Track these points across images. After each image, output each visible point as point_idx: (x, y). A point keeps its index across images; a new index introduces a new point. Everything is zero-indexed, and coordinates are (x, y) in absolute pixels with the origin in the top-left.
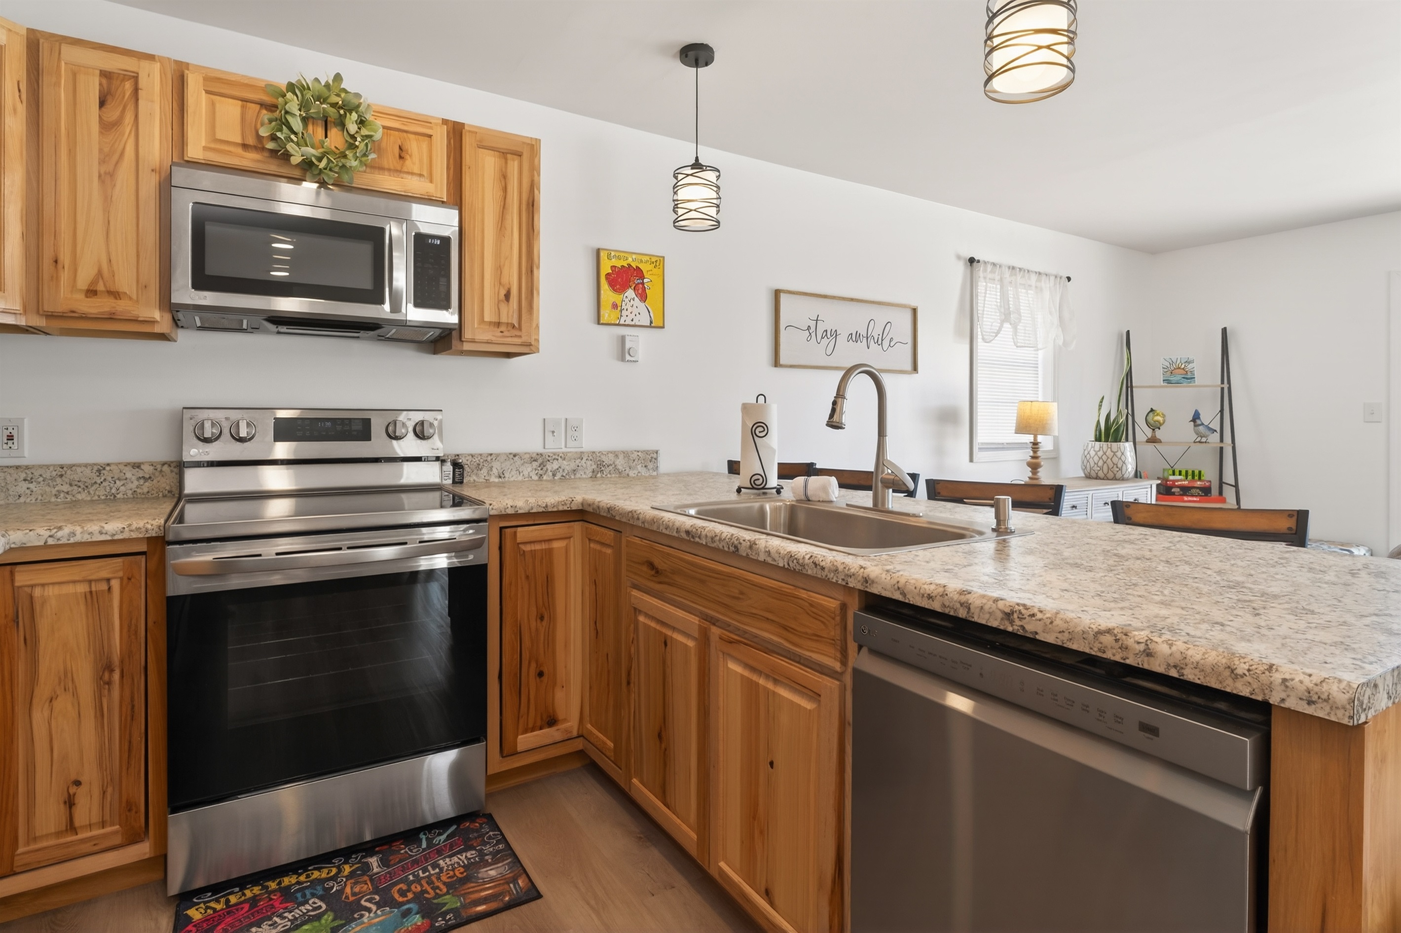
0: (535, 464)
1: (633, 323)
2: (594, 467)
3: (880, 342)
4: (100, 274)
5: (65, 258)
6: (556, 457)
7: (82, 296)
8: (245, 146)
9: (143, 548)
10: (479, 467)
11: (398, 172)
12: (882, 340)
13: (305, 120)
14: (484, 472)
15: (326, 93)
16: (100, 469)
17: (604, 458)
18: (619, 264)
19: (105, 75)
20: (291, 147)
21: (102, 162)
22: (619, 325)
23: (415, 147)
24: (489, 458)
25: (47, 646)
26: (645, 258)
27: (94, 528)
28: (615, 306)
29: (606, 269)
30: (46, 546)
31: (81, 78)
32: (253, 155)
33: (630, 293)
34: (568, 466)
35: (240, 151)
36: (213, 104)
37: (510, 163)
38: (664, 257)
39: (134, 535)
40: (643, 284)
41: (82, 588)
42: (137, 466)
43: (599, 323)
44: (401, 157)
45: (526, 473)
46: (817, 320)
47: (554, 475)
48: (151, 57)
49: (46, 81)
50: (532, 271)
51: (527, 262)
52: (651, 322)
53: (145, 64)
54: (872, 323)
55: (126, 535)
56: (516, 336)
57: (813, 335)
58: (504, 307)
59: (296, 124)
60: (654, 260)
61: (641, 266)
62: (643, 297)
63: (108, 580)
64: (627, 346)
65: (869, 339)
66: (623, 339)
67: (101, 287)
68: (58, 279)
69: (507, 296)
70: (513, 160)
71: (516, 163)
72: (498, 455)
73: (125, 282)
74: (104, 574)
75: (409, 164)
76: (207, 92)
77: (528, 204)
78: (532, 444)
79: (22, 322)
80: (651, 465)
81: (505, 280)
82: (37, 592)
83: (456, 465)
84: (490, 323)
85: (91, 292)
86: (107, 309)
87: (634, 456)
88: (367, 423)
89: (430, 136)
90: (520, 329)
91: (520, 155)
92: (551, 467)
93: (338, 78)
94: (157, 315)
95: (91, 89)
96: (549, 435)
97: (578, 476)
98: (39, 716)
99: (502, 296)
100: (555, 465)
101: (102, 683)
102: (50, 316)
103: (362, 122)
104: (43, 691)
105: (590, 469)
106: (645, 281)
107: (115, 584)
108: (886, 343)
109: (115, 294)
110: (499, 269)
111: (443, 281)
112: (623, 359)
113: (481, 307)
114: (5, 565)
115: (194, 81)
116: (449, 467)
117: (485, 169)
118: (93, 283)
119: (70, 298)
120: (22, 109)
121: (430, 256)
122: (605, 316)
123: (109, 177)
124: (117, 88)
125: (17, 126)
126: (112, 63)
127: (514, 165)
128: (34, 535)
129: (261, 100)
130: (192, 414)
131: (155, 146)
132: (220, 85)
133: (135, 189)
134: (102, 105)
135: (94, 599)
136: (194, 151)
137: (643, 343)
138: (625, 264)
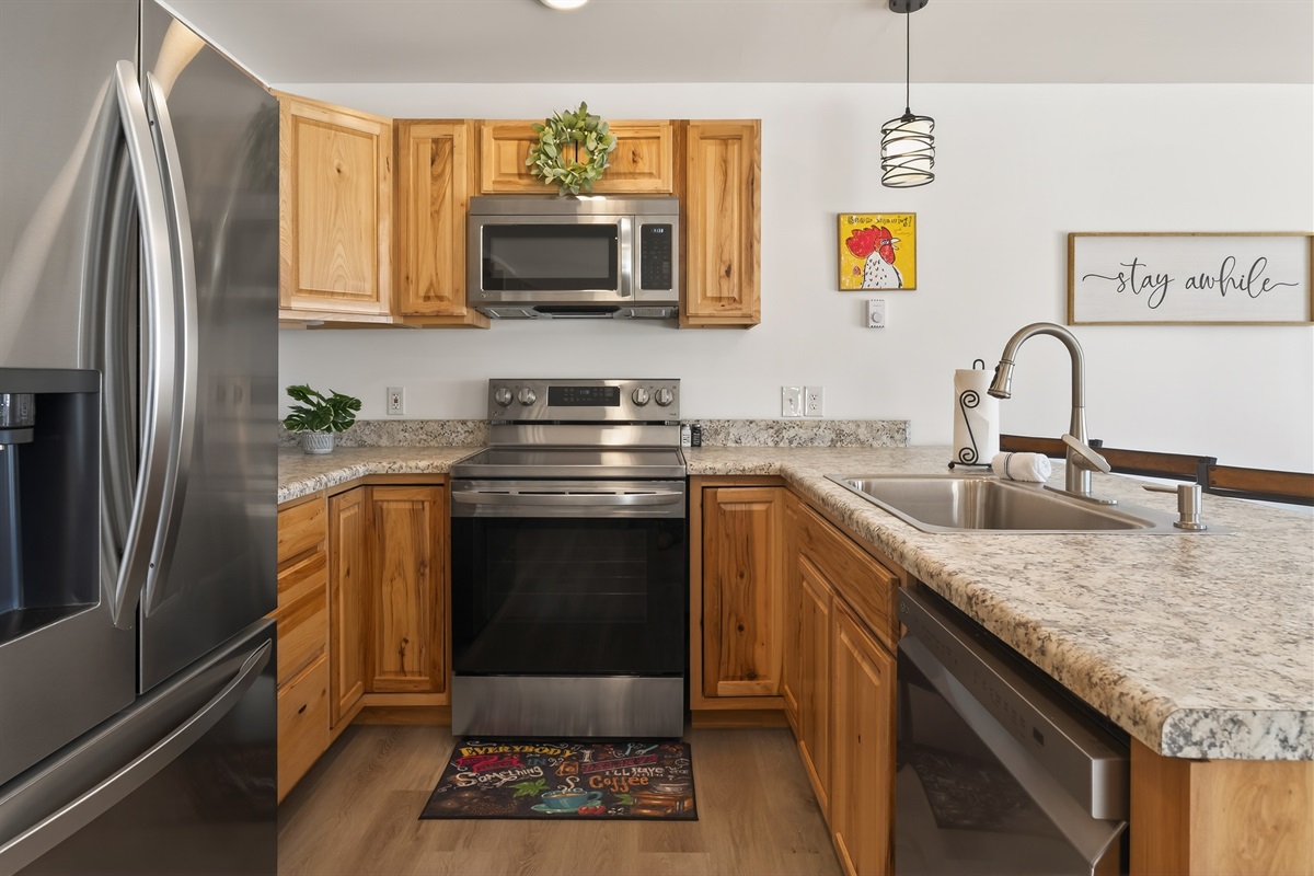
0: (771, 432)
1: (878, 287)
2: (833, 436)
3: (1245, 285)
4: (431, 284)
5: (412, 276)
6: (793, 424)
7: (421, 301)
8: (520, 175)
9: (441, 481)
10: (717, 432)
11: (633, 175)
12: (1249, 283)
13: (560, 147)
14: (722, 436)
15: (574, 120)
17: (843, 427)
18: (861, 227)
19: (435, 141)
20: (547, 171)
21: (433, 204)
22: (862, 290)
23: (645, 150)
24: (726, 425)
25: (389, 544)
26: (892, 218)
27: (412, 464)
28: (857, 271)
29: (847, 233)
30: (387, 475)
31: (421, 146)
32: (525, 181)
33: (875, 256)
34: (804, 434)
35: (516, 179)
36: (499, 147)
37: (730, 147)
38: (915, 214)
39: (436, 471)
40: (890, 244)
41: (408, 506)
43: (840, 290)
44: (634, 161)
45: (762, 440)
46: (1134, 265)
47: (791, 442)
48: (461, 122)
49: (403, 152)
50: (751, 246)
51: (747, 238)
52: (900, 285)
53: (457, 127)
54: (1231, 261)
55: (430, 471)
56: (736, 309)
57: (1128, 284)
58: (725, 283)
59: (552, 151)
60: (902, 217)
61: (887, 226)
62: (890, 258)
63: (423, 502)
64: (871, 312)
65: (1224, 284)
66: (866, 305)
67: (432, 294)
68: (409, 289)
69: (728, 273)
70: (734, 144)
71: (736, 146)
72: (735, 421)
73: (447, 291)
74: (420, 498)
75: (643, 166)
76: (495, 139)
77: (748, 183)
78: (770, 412)
79: (390, 320)
80: (897, 436)
81: (726, 257)
82: (385, 505)
83: (695, 430)
84: (713, 298)
85: (427, 298)
86: (435, 309)
87: (879, 425)
88: (617, 391)
89: (659, 138)
90: (741, 302)
91: (739, 138)
92: (786, 434)
93: (584, 106)
94: (464, 311)
95: (426, 151)
96: (786, 403)
97: (816, 444)
98: (386, 589)
99: (723, 272)
100: (792, 433)
101: (420, 574)
102: (406, 316)
103: (600, 139)
104: (387, 574)
105: (828, 439)
106: (893, 241)
107: (427, 505)
108: (1256, 287)
109: (441, 298)
110: (720, 248)
111: (666, 263)
112: (867, 325)
113: (703, 282)
114: (368, 485)
115: (487, 132)
116: (687, 432)
117: (706, 156)
118: (428, 290)
119: (414, 303)
120: (390, 176)
121: (655, 243)
122: (847, 282)
123: (436, 214)
124: (441, 149)
125: (386, 188)
126: (439, 132)
127: (734, 149)
128: (381, 466)
129: (530, 137)
130: (495, 385)
131: (461, 186)
132: (504, 132)
133: (451, 221)
134: (432, 163)
135: (415, 515)
136: (487, 187)
137: (889, 307)
138: (869, 226)
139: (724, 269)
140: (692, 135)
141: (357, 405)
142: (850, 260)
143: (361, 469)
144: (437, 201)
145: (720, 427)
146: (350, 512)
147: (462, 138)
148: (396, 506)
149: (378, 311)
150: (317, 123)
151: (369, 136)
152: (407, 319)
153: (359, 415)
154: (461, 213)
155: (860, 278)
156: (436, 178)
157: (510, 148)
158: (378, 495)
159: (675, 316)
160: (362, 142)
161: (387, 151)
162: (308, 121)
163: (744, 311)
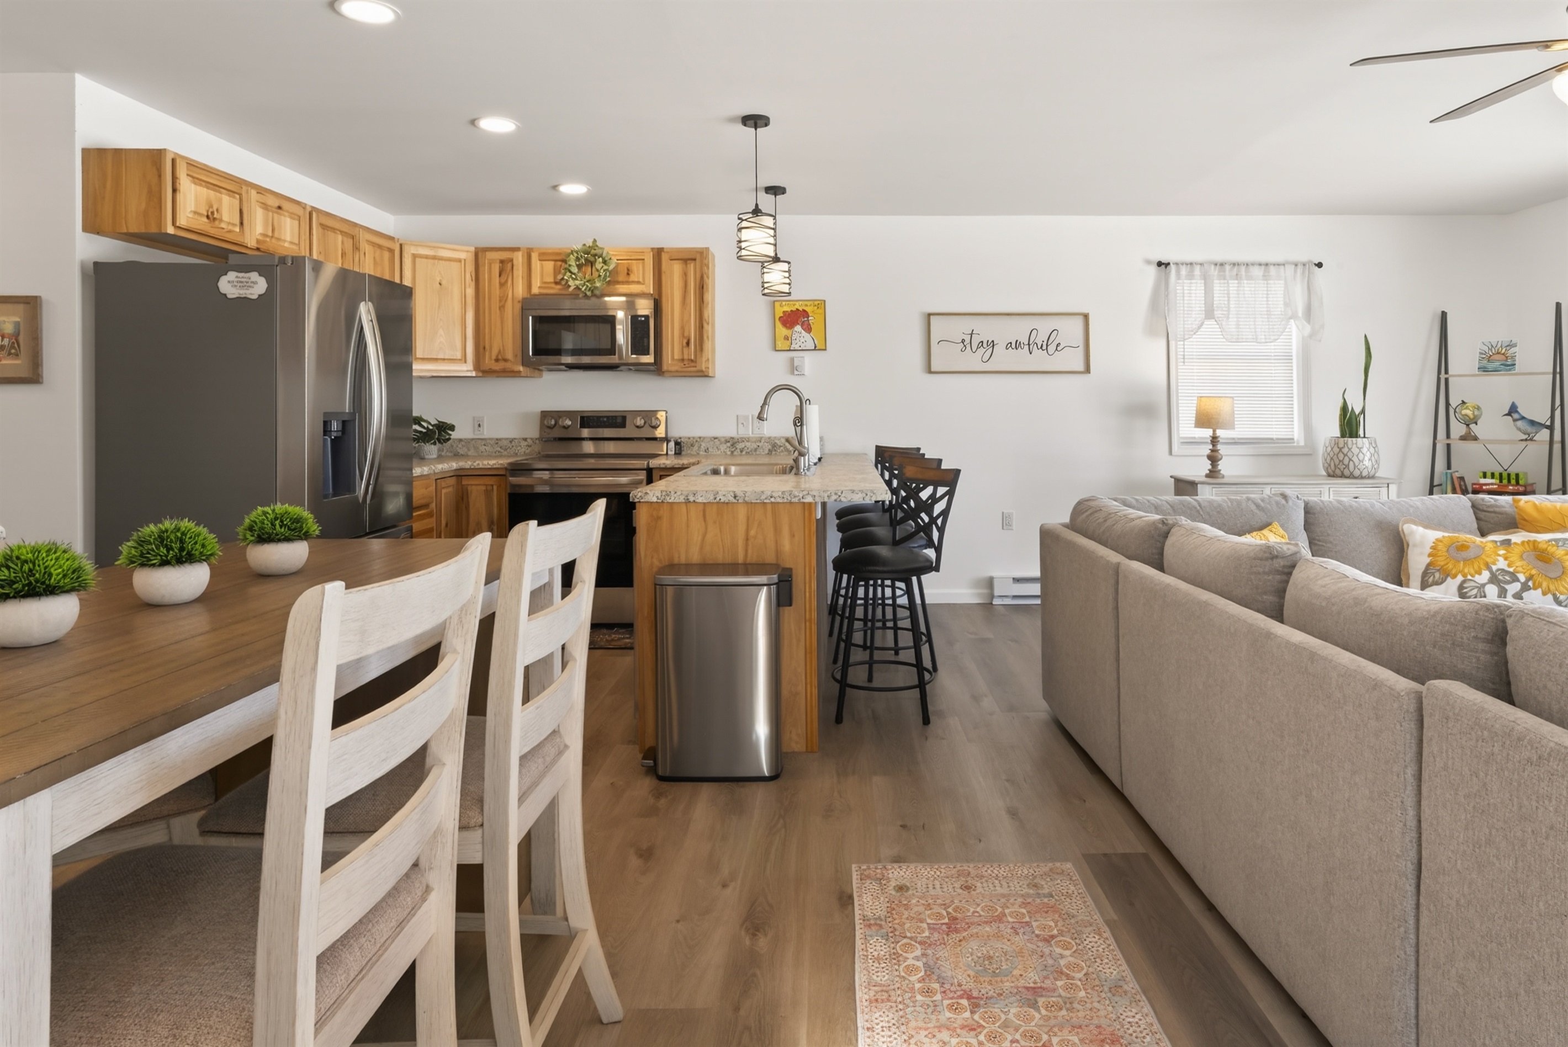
0: (729, 444)
1: (800, 348)
2: (770, 447)
3: (1044, 347)
4: (500, 352)
5: (487, 347)
6: (743, 440)
7: (493, 362)
8: (556, 283)
9: (503, 473)
10: (692, 445)
11: (628, 283)
12: (1047, 346)
13: (579, 267)
15: (589, 250)
16: (511, 441)
17: (776, 441)
18: (790, 309)
19: (502, 262)
20: (571, 283)
21: (500, 301)
22: (790, 350)
23: (637, 268)
24: (699, 440)
25: (472, 511)
26: (809, 303)
27: (485, 462)
28: (786, 338)
29: (779, 313)
30: (470, 469)
31: (493, 265)
32: (559, 287)
33: (798, 328)
35: (553, 285)
36: (542, 265)
37: (688, 265)
38: (825, 301)
39: (499, 466)
40: (808, 320)
41: (484, 488)
42: (525, 440)
43: (775, 350)
44: (628, 274)
45: (723, 450)
46: (971, 334)
47: (741, 452)
48: (518, 249)
49: (481, 269)
50: (702, 327)
51: (699, 323)
52: (815, 347)
53: (516, 253)
54: (1034, 332)
55: (497, 466)
56: (693, 367)
57: (968, 346)
58: (686, 351)
59: (575, 270)
60: (816, 303)
61: (806, 309)
62: (808, 329)
63: (492, 485)
64: (795, 365)
65: (1031, 347)
66: (792, 360)
67: (500, 357)
68: (485, 354)
70: (690, 264)
71: (692, 265)
72: (704, 438)
73: (509, 355)
74: (491, 483)
75: (633, 277)
76: (540, 260)
77: (699, 288)
78: (729, 430)
79: (474, 374)
81: (686, 334)
82: (469, 488)
83: (677, 443)
84: (679, 360)
85: (497, 360)
86: (503, 367)
88: (624, 418)
89: (644, 259)
90: (696, 362)
91: (695, 260)
92: (740, 446)
93: (595, 241)
94: (521, 368)
95: (496, 268)
96: (740, 426)
97: (758, 453)
99: (685, 344)
100: (742, 445)
102: (484, 372)
103: (605, 262)
106: (810, 318)
107: (495, 487)
108: (1052, 348)
109: (506, 360)
111: (645, 340)
112: (792, 373)
113: (672, 351)
114: (460, 475)
115: (535, 256)
116: (672, 444)
117: (674, 272)
118: (497, 356)
119: (489, 363)
120: (473, 284)
121: (639, 327)
122: (780, 345)
123: (502, 308)
124: (506, 266)
125: (470, 292)
126: (505, 255)
127: (691, 266)
128: (467, 464)
129: (561, 259)
130: (545, 415)
131: (519, 290)
132: (544, 256)
133: (512, 312)
134: (500, 276)
135: (488, 493)
136: (535, 290)
137: (809, 361)
138: (794, 309)
139: (685, 341)
140: (665, 257)
141: (452, 428)
142: (782, 331)
143: (454, 465)
144: (503, 299)
145: (694, 442)
146: (447, 491)
147: (519, 258)
148: (476, 490)
149: (467, 369)
150: (427, 257)
151: (460, 261)
152: (484, 371)
153: (454, 435)
154: (518, 306)
155: (788, 343)
156: (502, 285)
157: (549, 266)
158: (465, 481)
159: (657, 369)
160: (455, 265)
161: (470, 268)
162: (421, 256)
163: (698, 368)
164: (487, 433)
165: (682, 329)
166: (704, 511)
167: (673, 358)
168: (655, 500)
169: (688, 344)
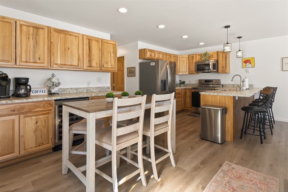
0: (232, 86)
1: (249, 67)
5: (190, 70)
8: (200, 59)
9: (191, 89)
10: (225, 86)
11: (212, 58)
13: (204, 56)
16: (194, 84)
18: (246, 60)
19: (192, 57)
20: (202, 59)
23: (214, 55)
26: (250, 58)
27: (189, 87)
29: (244, 61)
33: (248, 63)
38: (254, 57)
42: (196, 84)
44: (212, 56)
48: (195, 54)
50: (226, 64)
52: (252, 67)
58: (223, 69)
60: (252, 58)
61: (250, 59)
62: (250, 63)
66: (247, 70)
72: (228, 84)
73: (193, 71)
80: (251, 87)
83: (222, 85)
84: (222, 71)
85: (191, 72)
88: (212, 81)
89: (215, 53)
93: (207, 52)
94: (195, 73)
95: (191, 57)
96: (235, 82)
101: (189, 97)
103: (208, 55)
106: (251, 61)
109: (193, 72)
111: (215, 67)
112: (247, 72)
113: (220, 69)
114: (185, 89)
115: (197, 55)
116: (221, 85)
117: (221, 55)
119: (190, 72)
120: (188, 60)
121: (214, 65)
122: (244, 67)
123: (192, 64)
124: (193, 57)
125: (188, 61)
126: (193, 56)
127: (224, 54)
128: (186, 87)
129: (201, 55)
130: (199, 80)
131: (195, 61)
132: (198, 55)
133: (194, 64)
135: (189, 92)
136: (197, 60)
137: (250, 70)
138: (247, 60)
139: (223, 67)
140: (219, 53)
141: (185, 82)
142: (244, 64)
143: (184, 88)
144: (192, 62)
145: (226, 85)
146: (183, 92)
147: (195, 56)
148: (188, 91)
149: (187, 73)
150: (181, 57)
151: (186, 57)
152: (190, 74)
153: (185, 83)
154: (195, 63)
155: (246, 66)
156: (192, 60)
157: (199, 56)
158: (186, 90)
159: (217, 72)
160: (185, 58)
161: (188, 58)
162: (180, 57)
163: (225, 72)
164: (191, 83)
165: (222, 65)
166: (212, 96)
167: (220, 70)
168: (203, 94)
169: (223, 68)
